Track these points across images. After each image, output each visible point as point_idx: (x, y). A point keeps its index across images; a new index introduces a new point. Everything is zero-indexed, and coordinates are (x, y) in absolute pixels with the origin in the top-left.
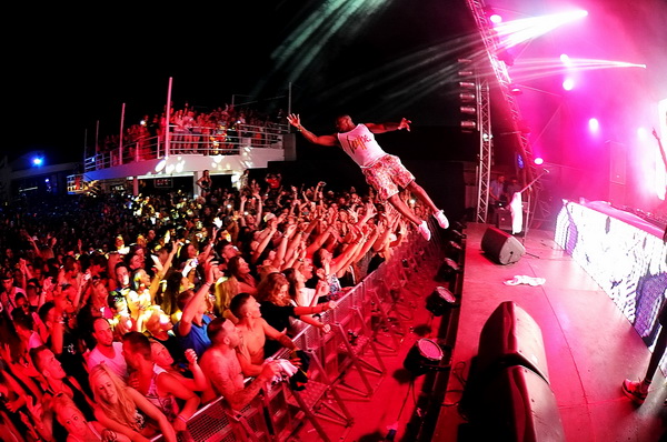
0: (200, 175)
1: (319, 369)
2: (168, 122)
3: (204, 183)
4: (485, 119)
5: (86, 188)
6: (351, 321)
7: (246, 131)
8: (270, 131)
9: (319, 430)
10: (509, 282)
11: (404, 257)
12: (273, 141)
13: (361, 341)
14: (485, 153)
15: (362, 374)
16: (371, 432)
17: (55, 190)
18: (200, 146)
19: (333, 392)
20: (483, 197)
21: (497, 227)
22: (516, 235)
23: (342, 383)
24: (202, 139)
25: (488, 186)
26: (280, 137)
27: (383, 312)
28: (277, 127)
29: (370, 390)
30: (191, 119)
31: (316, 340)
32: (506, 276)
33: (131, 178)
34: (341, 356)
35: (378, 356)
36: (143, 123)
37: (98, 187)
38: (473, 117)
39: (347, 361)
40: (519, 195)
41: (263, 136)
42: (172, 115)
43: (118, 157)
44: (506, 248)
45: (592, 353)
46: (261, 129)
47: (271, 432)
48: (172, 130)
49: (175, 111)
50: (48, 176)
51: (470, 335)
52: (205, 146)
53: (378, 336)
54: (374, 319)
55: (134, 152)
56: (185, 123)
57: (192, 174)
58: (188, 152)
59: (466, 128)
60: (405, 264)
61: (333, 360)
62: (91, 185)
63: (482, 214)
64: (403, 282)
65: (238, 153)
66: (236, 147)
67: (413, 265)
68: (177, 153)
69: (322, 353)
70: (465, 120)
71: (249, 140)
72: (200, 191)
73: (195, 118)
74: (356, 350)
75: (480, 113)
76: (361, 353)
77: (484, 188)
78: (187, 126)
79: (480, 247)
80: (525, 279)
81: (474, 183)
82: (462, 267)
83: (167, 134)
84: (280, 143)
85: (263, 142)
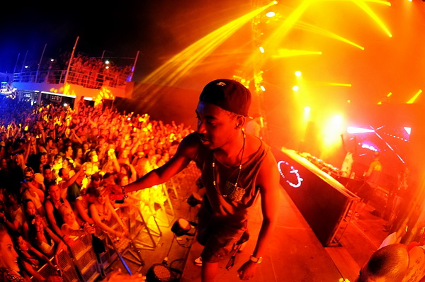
0: (79, 99)
2: (70, 64)
3: (80, 103)
12: (121, 84)
15: (150, 235)
18: (82, 81)
19: (133, 244)
24: (84, 77)
33: (38, 91)
35: (158, 226)
48: (70, 68)
52: (85, 81)
58: (75, 83)
65: (100, 88)
66: (100, 84)
71: (109, 82)
83: (68, 71)
84: (124, 86)
85: (116, 85)
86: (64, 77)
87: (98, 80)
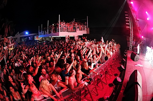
0: (67, 37)
1: (93, 82)
2: (59, 25)
3: (68, 38)
4: (131, 26)
5: (39, 39)
6: (101, 72)
7: (78, 27)
8: (83, 27)
9: (91, 96)
10: (136, 65)
11: (114, 58)
12: (84, 29)
13: (103, 76)
14: (132, 34)
15: (102, 84)
16: (102, 97)
17: (31, 39)
18: (67, 30)
19: (95, 87)
20: (131, 44)
21: (134, 52)
22: (138, 54)
23: (97, 86)
24: (67, 28)
25: (132, 42)
26: (86, 28)
27: (108, 70)
28: (85, 26)
29: (103, 88)
30: (65, 24)
31: (94, 75)
32: (135, 64)
33: (50, 37)
34: (98, 79)
35: (106, 80)
36: (53, 25)
37: (42, 39)
38: (129, 26)
39: (99, 81)
40: (139, 45)
41: (82, 28)
42: (60, 23)
43: (47, 32)
44: (136, 57)
45: (150, 84)
46: (81, 26)
47: (80, 96)
48: (60, 26)
49: (61, 22)
50: (30, 36)
51: (127, 77)
52: (68, 30)
53: (106, 76)
54: (106, 71)
55: (51, 31)
56: (63, 25)
57: (65, 36)
58: (64, 31)
59: (127, 28)
60: (114, 59)
61: (96, 80)
62: (40, 38)
63: (131, 49)
64: (113, 63)
65: (76, 32)
66: (75, 30)
67: (115, 60)
68: (62, 31)
69: (94, 79)
70: (127, 26)
71: (79, 29)
72: (67, 40)
73: (66, 24)
74: (102, 78)
75: (130, 25)
76: (102, 79)
77: (131, 42)
78: (64, 25)
79: (130, 57)
80: (139, 65)
81: (129, 41)
82: (126, 61)
84: (86, 30)
85: (82, 29)
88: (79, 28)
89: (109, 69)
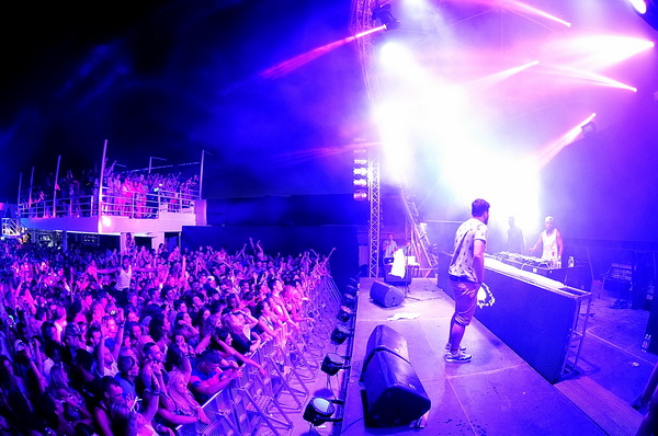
2: (101, 183)
4: (375, 190)
6: (277, 355)
7: (164, 196)
8: (183, 196)
12: (187, 206)
13: (287, 369)
14: (374, 218)
15: (294, 396)
18: (126, 208)
20: (375, 255)
26: (193, 203)
27: (299, 351)
29: (300, 404)
33: (61, 231)
34: (274, 380)
39: (278, 386)
41: (178, 201)
43: (51, 209)
44: (388, 295)
46: (177, 194)
48: (104, 191)
52: (130, 208)
54: (292, 356)
55: (67, 207)
57: (119, 234)
61: (269, 383)
63: (373, 270)
64: (311, 329)
66: (154, 211)
71: (167, 204)
74: (284, 375)
75: (371, 185)
77: (374, 248)
79: (370, 297)
81: (366, 244)
82: (355, 311)
83: (101, 196)
84: (192, 209)
85: (178, 207)
86: (96, 204)
87: (148, 204)
88: (168, 200)
89: (300, 346)
